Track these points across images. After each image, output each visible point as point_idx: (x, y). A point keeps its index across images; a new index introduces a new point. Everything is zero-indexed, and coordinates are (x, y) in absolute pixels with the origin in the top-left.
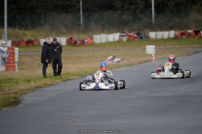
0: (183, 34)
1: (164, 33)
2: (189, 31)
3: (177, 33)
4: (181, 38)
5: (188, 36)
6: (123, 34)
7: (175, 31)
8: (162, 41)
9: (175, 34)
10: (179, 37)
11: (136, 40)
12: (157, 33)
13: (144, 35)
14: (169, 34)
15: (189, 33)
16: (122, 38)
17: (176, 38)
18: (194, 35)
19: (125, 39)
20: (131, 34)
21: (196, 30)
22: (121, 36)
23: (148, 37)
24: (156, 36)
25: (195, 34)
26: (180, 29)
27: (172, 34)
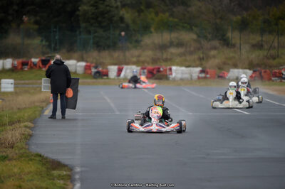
0: (24, 64)
2: (33, 60)
3: (16, 62)
4: (22, 69)
5: (31, 68)
7: (13, 60)
9: (13, 64)
10: (20, 67)
14: (3, 64)
15: (33, 63)
17: (14, 69)
18: (41, 65)
21: (43, 58)
25: (43, 64)
26: (19, 58)
27: (8, 63)
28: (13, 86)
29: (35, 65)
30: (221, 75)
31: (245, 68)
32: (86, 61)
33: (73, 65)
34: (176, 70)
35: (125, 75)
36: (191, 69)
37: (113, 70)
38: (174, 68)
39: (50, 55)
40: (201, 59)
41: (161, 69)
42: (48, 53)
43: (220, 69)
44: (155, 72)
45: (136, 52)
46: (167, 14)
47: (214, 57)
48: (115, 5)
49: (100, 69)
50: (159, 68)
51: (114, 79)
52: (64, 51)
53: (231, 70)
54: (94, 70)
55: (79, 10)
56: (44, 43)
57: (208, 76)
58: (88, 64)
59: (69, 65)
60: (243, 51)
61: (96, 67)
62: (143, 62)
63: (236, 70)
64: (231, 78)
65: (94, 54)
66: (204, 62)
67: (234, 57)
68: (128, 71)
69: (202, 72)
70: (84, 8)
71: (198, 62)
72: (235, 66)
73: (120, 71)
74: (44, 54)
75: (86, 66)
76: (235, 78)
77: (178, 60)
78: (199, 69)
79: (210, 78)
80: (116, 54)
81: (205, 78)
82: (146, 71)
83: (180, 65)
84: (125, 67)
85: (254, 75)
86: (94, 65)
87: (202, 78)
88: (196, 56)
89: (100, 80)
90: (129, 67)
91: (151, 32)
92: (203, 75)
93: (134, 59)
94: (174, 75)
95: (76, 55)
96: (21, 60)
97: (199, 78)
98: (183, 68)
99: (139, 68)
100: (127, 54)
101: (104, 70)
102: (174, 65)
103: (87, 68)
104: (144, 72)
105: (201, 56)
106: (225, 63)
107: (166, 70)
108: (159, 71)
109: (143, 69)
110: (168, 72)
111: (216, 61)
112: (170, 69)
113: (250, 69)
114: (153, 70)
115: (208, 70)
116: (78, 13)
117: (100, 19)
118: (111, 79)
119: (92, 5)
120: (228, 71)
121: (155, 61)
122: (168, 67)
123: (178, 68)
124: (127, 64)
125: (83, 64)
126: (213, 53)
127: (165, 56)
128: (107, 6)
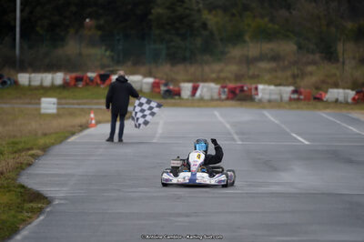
0: (78, 79)
1: (44, 75)
2: (90, 74)
3: (68, 77)
4: (75, 85)
5: (87, 84)
7: (65, 74)
9: (64, 79)
10: (72, 83)
12: (33, 75)
13: (9, 79)
14: (53, 79)
15: (89, 78)
17: (65, 86)
18: (99, 81)
21: (102, 72)
23: (16, 83)
24: (30, 81)
25: (101, 80)
26: (72, 72)
27: (59, 78)
28: (55, 106)
29: (91, 80)
30: (318, 96)
31: (348, 88)
32: (155, 77)
33: (138, 82)
34: (263, 90)
35: (200, 95)
36: (282, 88)
37: (186, 88)
38: (261, 87)
39: (111, 69)
40: (294, 77)
41: (245, 88)
42: (109, 66)
43: (317, 88)
44: (237, 91)
45: (217, 67)
46: (266, 19)
47: (311, 74)
48: (196, 8)
49: (171, 87)
50: (242, 87)
51: (187, 100)
52: (129, 63)
53: (330, 90)
54: (163, 88)
55: (151, 13)
56: (108, 53)
57: (302, 97)
58: (157, 80)
59: (134, 82)
60: (347, 68)
61: (166, 85)
62: (224, 79)
63: (335, 91)
64: (330, 100)
65: (165, 69)
66: (298, 80)
67: (335, 75)
68: (205, 90)
69: (295, 92)
70: (158, 11)
71: (290, 80)
72: (336, 86)
73: (195, 89)
74: (103, 67)
75: (154, 82)
76: (334, 100)
77: (267, 77)
78: (291, 88)
79: (305, 99)
80: (192, 69)
81: (298, 99)
82: (226, 90)
83: (269, 83)
84: (201, 85)
85: (357, 97)
86: (163, 81)
87: (294, 99)
88: (289, 73)
89: (170, 101)
90: (206, 84)
91: (245, 42)
92: (295, 96)
93: (214, 76)
94: (260, 95)
95: (143, 69)
96: (74, 75)
97: (291, 99)
98: (272, 87)
99: (218, 86)
100: (207, 69)
101: (176, 89)
102: (261, 83)
103: (156, 85)
104: (224, 92)
105: (296, 72)
106: (323, 82)
107: (250, 90)
108: (242, 89)
109: (223, 87)
110: (253, 92)
111: (314, 79)
112: (256, 89)
113: (353, 89)
114: (235, 88)
115: (302, 90)
116: (150, 17)
117: (177, 25)
118: (183, 99)
119: (168, 8)
120: (326, 92)
121: (238, 77)
122: (254, 86)
123: (266, 87)
124: (205, 80)
125: (151, 80)
126: (310, 68)
127: (251, 73)
128: (187, 8)
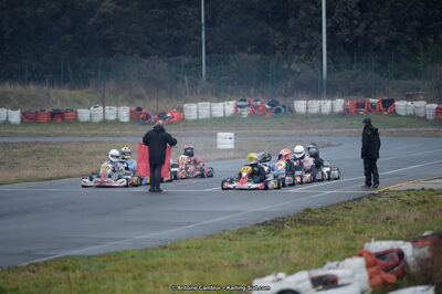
0: (360, 106)
1: (322, 102)
2: (371, 100)
3: (348, 104)
4: (357, 112)
5: (369, 111)
6: (241, 103)
7: (346, 100)
8: (319, 120)
9: (344, 106)
10: (353, 110)
11: (269, 115)
12: (310, 102)
13: (284, 107)
14: (332, 106)
15: (372, 104)
16: (239, 110)
17: (346, 113)
18: (382, 108)
19: (245, 113)
20: (259, 103)
21: (385, 98)
22: (237, 106)
23: (292, 110)
24: (307, 109)
25: (384, 106)
27: (339, 104)
32: (439, 103)
33: (422, 108)
59: (417, 108)
75: (438, 108)
96: (355, 101)
